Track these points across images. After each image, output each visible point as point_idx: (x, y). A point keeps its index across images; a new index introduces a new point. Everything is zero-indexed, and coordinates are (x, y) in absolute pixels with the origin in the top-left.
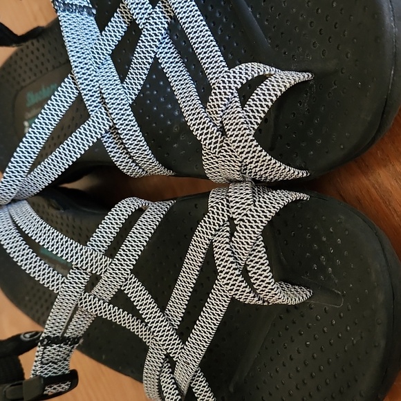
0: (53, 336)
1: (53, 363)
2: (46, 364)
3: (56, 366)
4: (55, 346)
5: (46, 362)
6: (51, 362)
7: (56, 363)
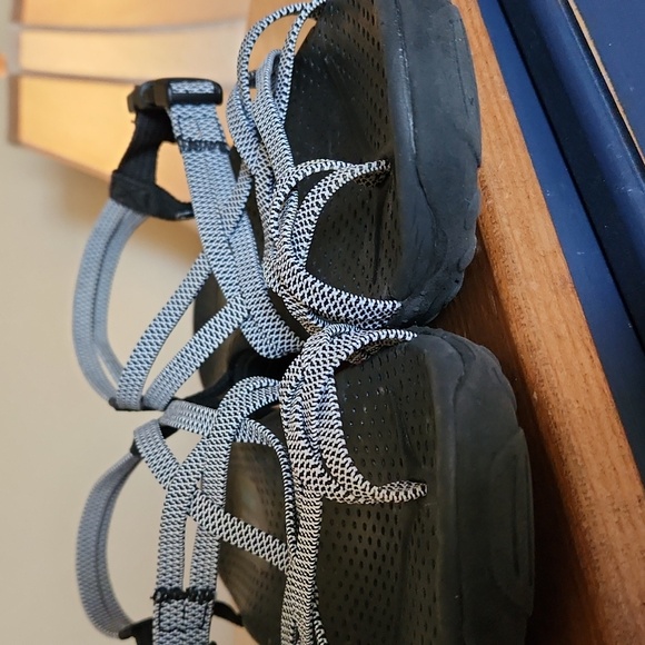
0: (169, 587)
1: (179, 630)
2: (170, 631)
3: (184, 636)
4: (176, 603)
5: (168, 628)
6: (175, 628)
7: (184, 632)
